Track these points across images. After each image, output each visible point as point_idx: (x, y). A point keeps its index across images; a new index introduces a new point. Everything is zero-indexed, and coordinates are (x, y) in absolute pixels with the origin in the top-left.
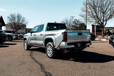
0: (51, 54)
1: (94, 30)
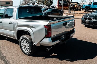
0: (28, 50)
1: (60, 5)
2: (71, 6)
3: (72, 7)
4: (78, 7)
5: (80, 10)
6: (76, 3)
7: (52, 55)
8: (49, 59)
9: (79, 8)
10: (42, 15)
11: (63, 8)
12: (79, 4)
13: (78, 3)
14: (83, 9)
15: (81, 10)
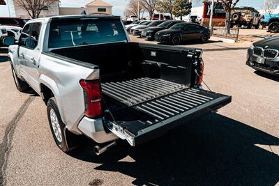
1: (208, 14)
2: (236, 16)
3: (236, 19)
4: (252, 20)
5: (257, 27)
6: (249, 9)
7: (121, 160)
8: (107, 172)
9: (255, 22)
10: (125, 41)
11: (212, 22)
12: (256, 11)
13: (252, 9)
14: (264, 24)
15: (261, 27)
